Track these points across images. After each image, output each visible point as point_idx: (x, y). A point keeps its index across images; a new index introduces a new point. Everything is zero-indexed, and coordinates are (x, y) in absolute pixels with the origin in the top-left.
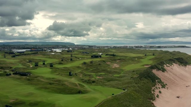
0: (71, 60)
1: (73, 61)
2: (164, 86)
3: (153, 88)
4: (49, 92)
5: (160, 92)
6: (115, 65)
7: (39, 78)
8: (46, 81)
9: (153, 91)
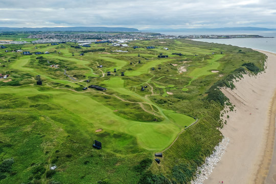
0: (139, 62)
1: (142, 63)
2: (231, 109)
3: (222, 112)
4: (128, 119)
5: (228, 117)
6: (182, 68)
7: (114, 95)
8: (123, 100)
9: (222, 116)
